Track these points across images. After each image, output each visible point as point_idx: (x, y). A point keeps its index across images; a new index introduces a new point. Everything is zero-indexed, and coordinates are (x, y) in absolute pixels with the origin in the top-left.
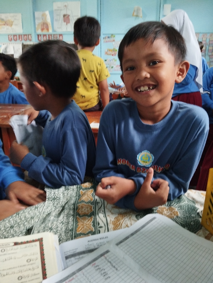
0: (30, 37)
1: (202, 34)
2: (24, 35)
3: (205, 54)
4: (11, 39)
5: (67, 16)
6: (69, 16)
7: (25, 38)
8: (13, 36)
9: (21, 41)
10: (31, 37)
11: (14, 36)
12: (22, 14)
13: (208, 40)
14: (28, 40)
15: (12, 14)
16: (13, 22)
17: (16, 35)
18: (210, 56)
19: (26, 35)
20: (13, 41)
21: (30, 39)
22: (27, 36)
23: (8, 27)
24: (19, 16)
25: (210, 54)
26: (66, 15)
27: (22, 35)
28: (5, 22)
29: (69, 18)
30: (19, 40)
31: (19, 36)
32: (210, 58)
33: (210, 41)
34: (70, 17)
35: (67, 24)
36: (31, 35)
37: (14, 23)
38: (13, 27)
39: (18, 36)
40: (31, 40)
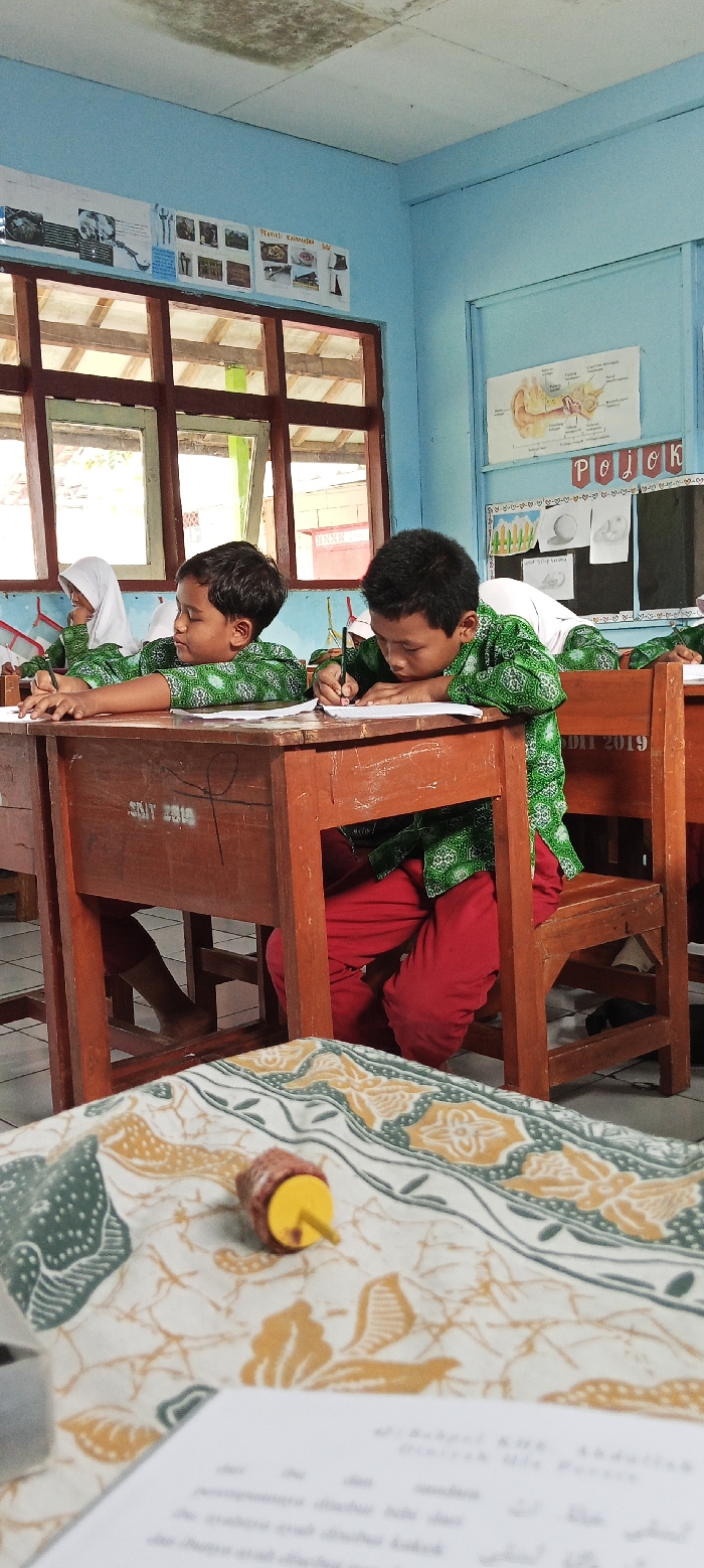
0: (674, 453)
2: (647, 448)
4: (586, 474)
7: (653, 461)
8: (592, 460)
9: (628, 480)
10: (680, 451)
11: (601, 457)
12: (642, 350)
14: (664, 472)
15: (596, 359)
16: (596, 394)
17: (608, 455)
19: (656, 447)
20: (593, 486)
21: (672, 465)
22: (660, 452)
23: (572, 419)
24: (629, 359)
27: (634, 450)
28: (564, 401)
30: (620, 476)
31: (623, 452)
36: (679, 441)
37: (601, 400)
38: (599, 415)
39: (616, 457)
40: (676, 470)
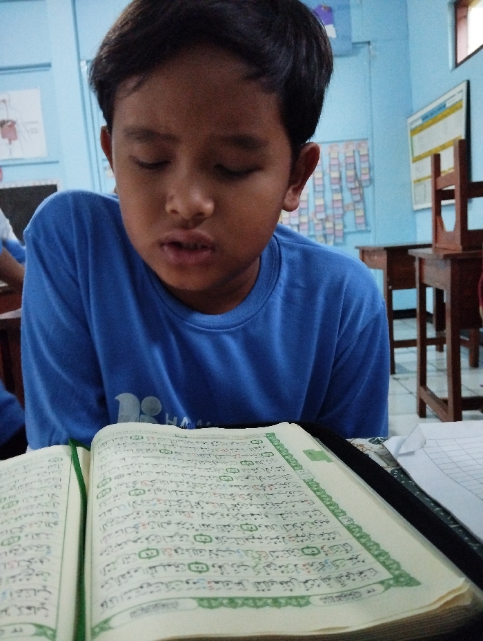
1: (328, 145)
3: (341, 187)
5: (9, 123)
6: (14, 123)
13: (342, 158)
18: (352, 189)
25: (352, 185)
26: (8, 121)
29: (14, 129)
32: (352, 194)
33: (346, 157)
34: (16, 126)
35: (10, 143)
